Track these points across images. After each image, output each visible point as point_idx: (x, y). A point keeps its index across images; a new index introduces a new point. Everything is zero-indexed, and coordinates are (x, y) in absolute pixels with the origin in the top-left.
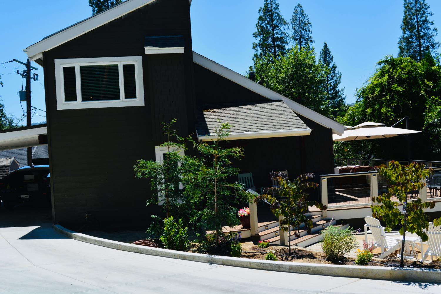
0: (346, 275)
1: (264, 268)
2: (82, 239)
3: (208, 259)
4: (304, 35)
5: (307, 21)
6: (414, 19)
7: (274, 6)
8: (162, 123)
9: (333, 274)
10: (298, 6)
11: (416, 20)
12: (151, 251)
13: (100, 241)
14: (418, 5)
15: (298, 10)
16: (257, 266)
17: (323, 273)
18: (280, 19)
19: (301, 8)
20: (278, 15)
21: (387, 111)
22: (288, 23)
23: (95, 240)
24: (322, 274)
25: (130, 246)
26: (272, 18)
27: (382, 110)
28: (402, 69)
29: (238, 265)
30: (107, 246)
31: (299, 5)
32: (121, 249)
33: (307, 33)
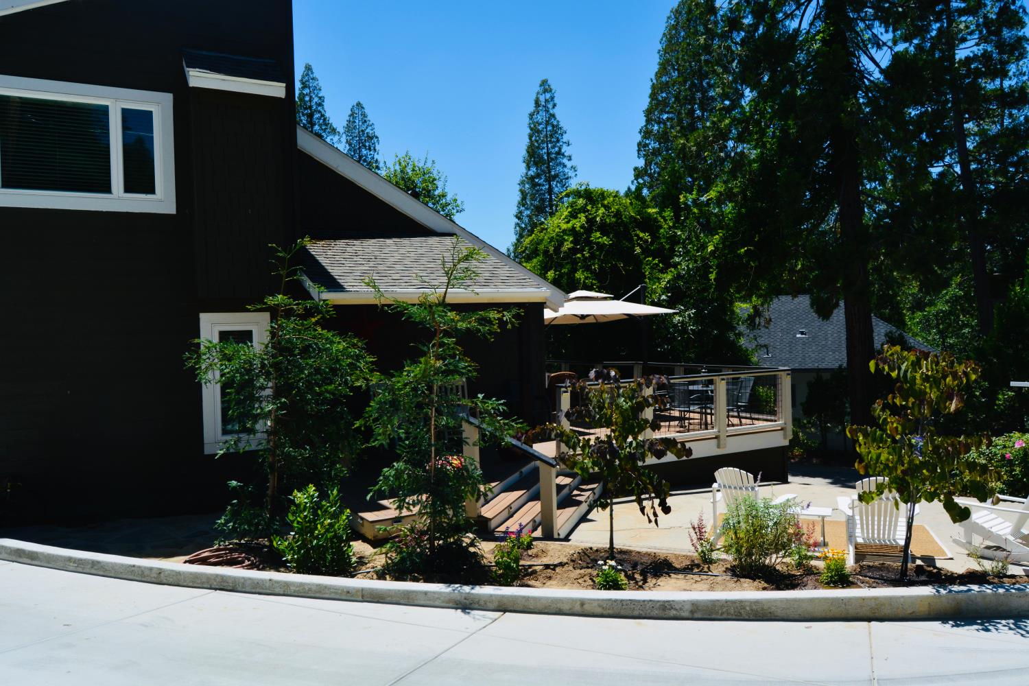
0: (830, 615)
1: (623, 613)
2: (20, 557)
3: (456, 596)
4: (366, 156)
5: (371, 132)
6: (544, 148)
7: (316, 100)
8: (270, 245)
9: (800, 615)
10: (357, 105)
11: (545, 151)
12: (267, 585)
13: (85, 560)
14: (549, 128)
15: (356, 112)
16: (603, 608)
17: (776, 614)
18: (326, 122)
19: (363, 110)
20: (322, 115)
21: (586, 278)
22: (338, 132)
23: (70, 559)
24: (773, 618)
25: (196, 573)
26: (311, 120)
27: (576, 275)
28: (607, 207)
29: (546, 608)
30: (112, 575)
31: (360, 103)
32: (165, 581)
33: (371, 152)
